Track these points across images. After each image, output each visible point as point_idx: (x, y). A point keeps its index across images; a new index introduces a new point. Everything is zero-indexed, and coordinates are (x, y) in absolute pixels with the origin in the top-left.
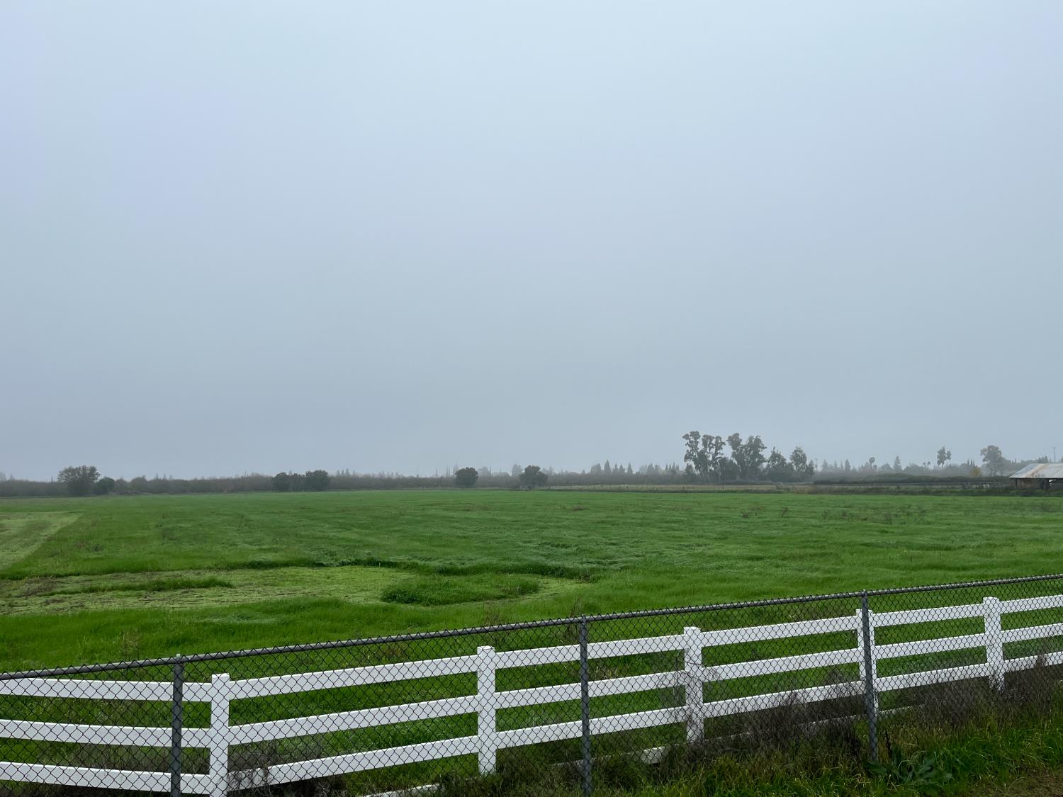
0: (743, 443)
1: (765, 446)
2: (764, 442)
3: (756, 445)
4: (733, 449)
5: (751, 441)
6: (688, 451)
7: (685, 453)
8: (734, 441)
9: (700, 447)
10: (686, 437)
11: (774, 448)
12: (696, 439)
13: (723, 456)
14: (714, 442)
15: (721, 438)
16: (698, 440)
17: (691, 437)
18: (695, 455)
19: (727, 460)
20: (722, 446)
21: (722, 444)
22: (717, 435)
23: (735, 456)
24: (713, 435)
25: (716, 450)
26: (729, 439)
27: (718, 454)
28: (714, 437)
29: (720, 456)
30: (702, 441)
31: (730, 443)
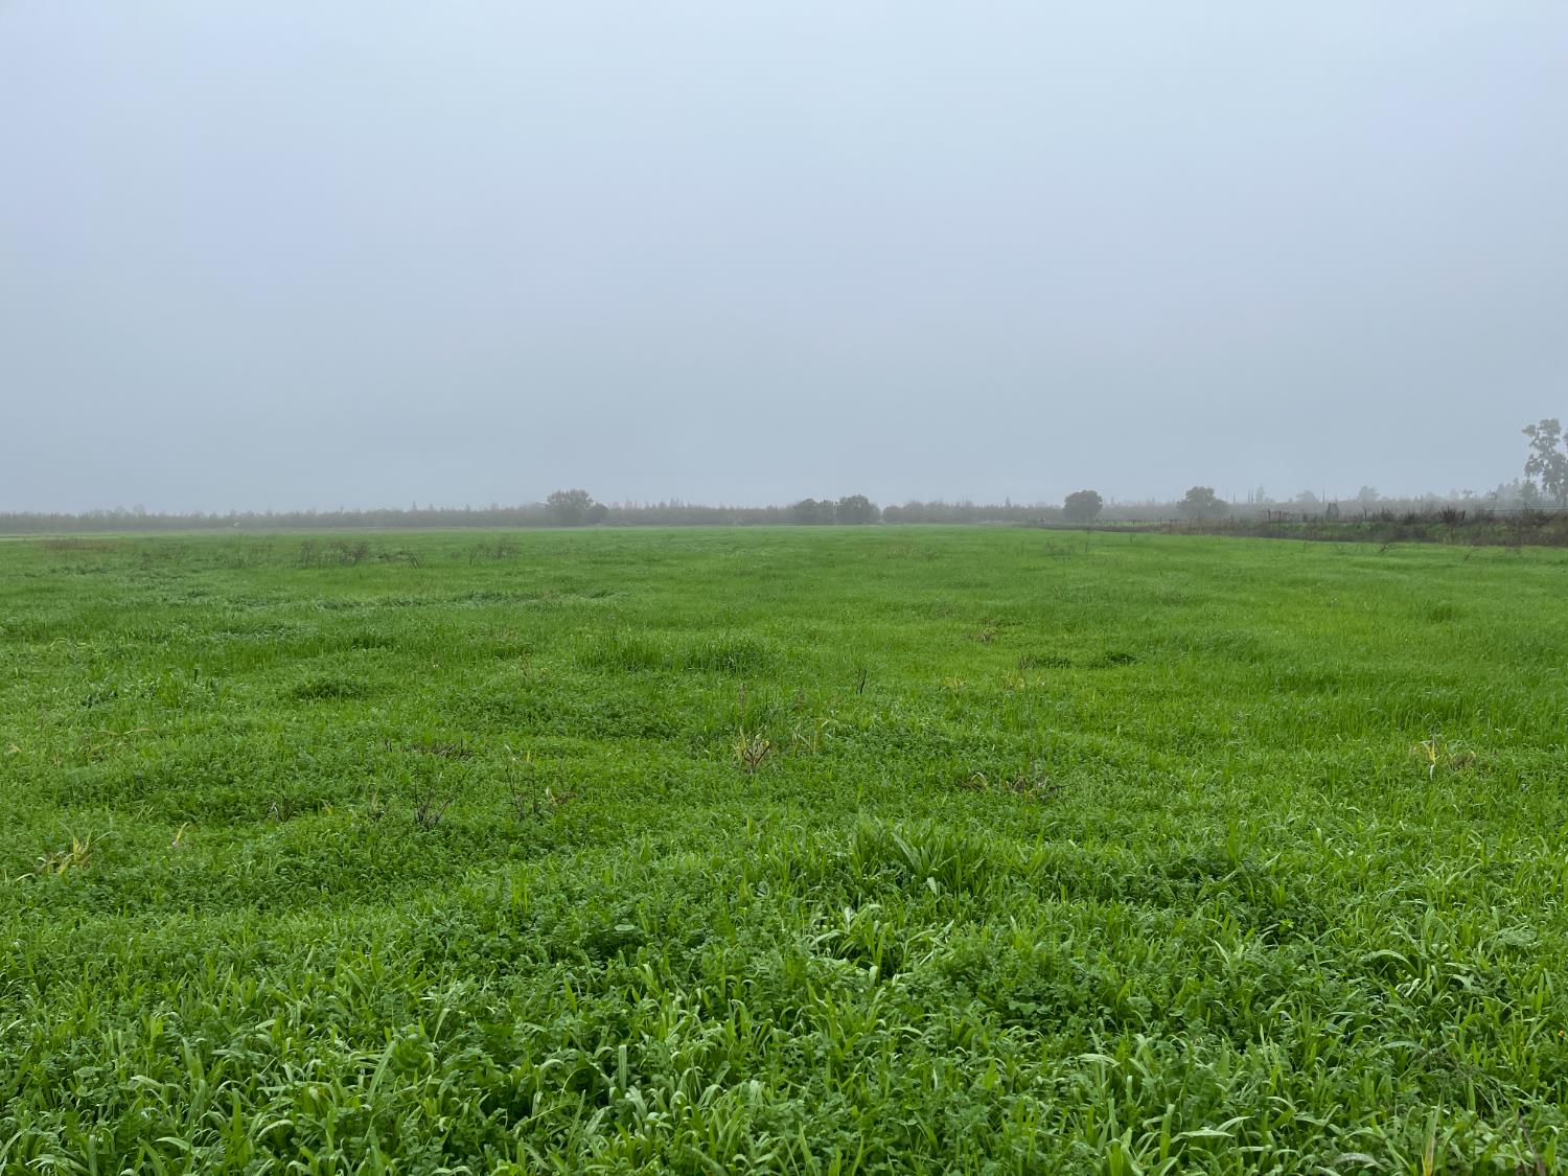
6: (1532, 456)
7: (1527, 461)
9: (1561, 448)
10: (1530, 430)
12: (1551, 433)
16: (1556, 437)
17: (1541, 431)
18: (1548, 465)
30: (1564, 438)
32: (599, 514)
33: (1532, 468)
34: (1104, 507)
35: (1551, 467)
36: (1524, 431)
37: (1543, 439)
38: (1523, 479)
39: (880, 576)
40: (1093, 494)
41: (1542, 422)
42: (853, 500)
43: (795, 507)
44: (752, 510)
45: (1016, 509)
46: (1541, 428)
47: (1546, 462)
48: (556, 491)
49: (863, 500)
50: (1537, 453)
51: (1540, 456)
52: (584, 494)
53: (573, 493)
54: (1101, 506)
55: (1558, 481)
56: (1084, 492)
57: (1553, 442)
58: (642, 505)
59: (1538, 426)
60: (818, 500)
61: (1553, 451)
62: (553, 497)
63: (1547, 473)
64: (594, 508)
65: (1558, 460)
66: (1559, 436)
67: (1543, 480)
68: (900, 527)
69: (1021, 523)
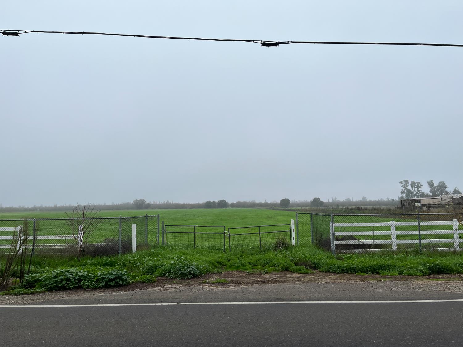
0: (435, 185)
1: (447, 186)
2: (447, 185)
3: (442, 186)
4: (430, 188)
5: (440, 184)
6: (402, 190)
8: (431, 184)
10: (401, 183)
11: (456, 187)
12: (407, 183)
13: (422, 192)
14: (417, 184)
16: (408, 184)
17: (404, 183)
18: (406, 192)
19: (426, 193)
20: (422, 187)
21: (422, 186)
22: (418, 182)
23: (431, 191)
24: (416, 182)
25: (418, 189)
26: (427, 183)
27: (419, 190)
28: (417, 183)
29: (421, 192)
30: (410, 184)
31: (428, 185)
32: (148, 206)
33: (402, 192)
34: (291, 203)
35: (407, 192)
36: (400, 183)
37: (405, 185)
38: (400, 195)
39: (234, 223)
40: (288, 199)
41: (404, 180)
42: (222, 201)
43: (205, 203)
44: (193, 204)
45: (267, 203)
46: (404, 182)
47: (406, 191)
48: (136, 199)
49: (225, 201)
50: (403, 189)
51: (404, 189)
52: (144, 200)
53: (141, 200)
54: (290, 203)
55: (409, 196)
56: (285, 199)
57: (407, 186)
58: (158, 203)
59: (403, 181)
60: (212, 201)
61: (408, 188)
62: (135, 201)
63: (406, 194)
64: (147, 204)
65: (409, 191)
66: (409, 184)
67: (405, 196)
68: (234, 209)
69: (268, 208)
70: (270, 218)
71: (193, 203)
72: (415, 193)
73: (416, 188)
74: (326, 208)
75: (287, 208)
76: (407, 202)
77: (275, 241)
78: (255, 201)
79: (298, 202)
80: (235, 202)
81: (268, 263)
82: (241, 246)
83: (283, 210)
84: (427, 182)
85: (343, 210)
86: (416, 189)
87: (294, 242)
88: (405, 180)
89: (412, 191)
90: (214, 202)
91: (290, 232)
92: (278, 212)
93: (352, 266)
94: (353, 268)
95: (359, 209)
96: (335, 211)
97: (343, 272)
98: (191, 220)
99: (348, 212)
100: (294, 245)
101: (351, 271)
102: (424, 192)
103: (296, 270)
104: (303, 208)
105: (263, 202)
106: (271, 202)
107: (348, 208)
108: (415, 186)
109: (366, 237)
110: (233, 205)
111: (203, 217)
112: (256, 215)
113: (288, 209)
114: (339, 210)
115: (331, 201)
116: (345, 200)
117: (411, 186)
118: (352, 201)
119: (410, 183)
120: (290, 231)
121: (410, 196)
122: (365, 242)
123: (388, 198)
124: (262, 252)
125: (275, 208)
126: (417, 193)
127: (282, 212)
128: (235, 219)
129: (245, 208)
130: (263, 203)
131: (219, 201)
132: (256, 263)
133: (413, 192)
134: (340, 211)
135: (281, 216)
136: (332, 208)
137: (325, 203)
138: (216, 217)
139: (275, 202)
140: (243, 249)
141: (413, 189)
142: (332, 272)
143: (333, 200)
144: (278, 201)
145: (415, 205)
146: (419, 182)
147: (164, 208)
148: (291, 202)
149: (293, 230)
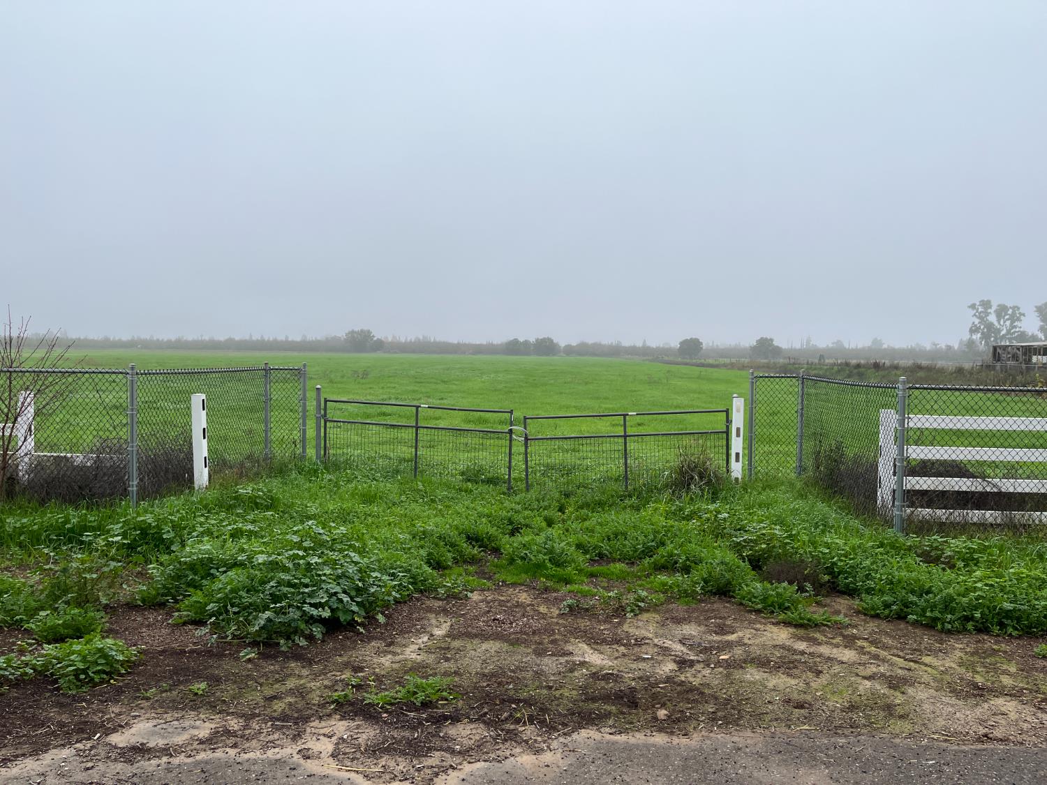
4: (1042, 321)
6: (974, 323)
7: (970, 326)
9: (992, 318)
10: (973, 306)
12: (986, 309)
13: (1022, 330)
14: (1010, 312)
15: (1019, 309)
16: (989, 311)
17: (980, 307)
18: (984, 329)
19: (1030, 334)
20: (1022, 318)
21: (1024, 315)
22: (1015, 305)
23: (1042, 329)
24: (1009, 304)
25: (1012, 322)
26: (1035, 309)
27: (1015, 327)
28: (1010, 308)
29: (1017, 330)
30: (994, 311)
31: (1036, 314)
32: (379, 346)
33: (974, 330)
34: (704, 348)
35: (985, 330)
36: (969, 307)
37: (981, 312)
38: (966, 337)
39: (561, 393)
40: (697, 340)
41: (980, 302)
42: (544, 340)
43: (506, 344)
44: (479, 345)
45: (649, 348)
47: (982, 327)
48: (351, 329)
49: (550, 340)
50: (977, 321)
51: (979, 323)
52: (369, 332)
53: (362, 331)
54: (702, 348)
55: (990, 339)
56: (691, 339)
57: (988, 314)
58: (402, 340)
59: (978, 304)
60: (521, 339)
61: (987, 320)
62: (349, 333)
63: (983, 333)
64: (375, 341)
65: (990, 326)
66: (991, 310)
67: (980, 338)
68: (573, 359)
69: (650, 358)
70: (655, 382)
71: (478, 343)
72: (1003, 332)
73: (1007, 319)
74: (792, 361)
75: (694, 361)
76: (1009, 353)
77: (675, 462)
78: (620, 343)
79: (722, 347)
80: (574, 344)
81: (648, 552)
82: (567, 471)
83: (686, 364)
84: (1036, 307)
85: (836, 368)
86: (1008, 323)
87: (737, 469)
88: (983, 301)
89: (998, 327)
90: (526, 342)
91: (725, 435)
92: (674, 368)
93: (1008, 606)
94: (1008, 614)
95: (877, 366)
96: (815, 369)
97: (970, 626)
98: (457, 383)
99: (848, 372)
100: (737, 479)
101: (1002, 626)
102: (1026, 330)
103: (764, 600)
104: (734, 360)
105: (639, 344)
106: (658, 346)
107: (847, 364)
108: (1006, 314)
109: (1012, 471)
110: (569, 350)
111: (492, 376)
112: (620, 375)
113: (699, 361)
114: (826, 367)
115: (797, 346)
116: (831, 345)
117: (997, 316)
118: (847, 347)
119: (994, 308)
120: (727, 432)
121: (992, 339)
122: (1008, 486)
123: (936, 343)
124: (630, 496)
125: (666, 358)
126: (1008, 332)
127: (684, 369)
128: (568, 383)
129: (597, 358)
130: (639, 348)
131: (537, 340)
132: (605, 548)
133: (999, 331)
134: (826, 370)
135: (682, 378)
136: (808, 363)
137: (785, 349)
138: (522, 377)
139: (667, 346)
140: (568, 483)
141: (999, 323)
142: (916, 624)
143: (802, 345)
144: (675, 344)
145: (1030, 360)
146: (1017, 307)
147: (414, 352)
148: (704, 346)
149: (738, 430)
